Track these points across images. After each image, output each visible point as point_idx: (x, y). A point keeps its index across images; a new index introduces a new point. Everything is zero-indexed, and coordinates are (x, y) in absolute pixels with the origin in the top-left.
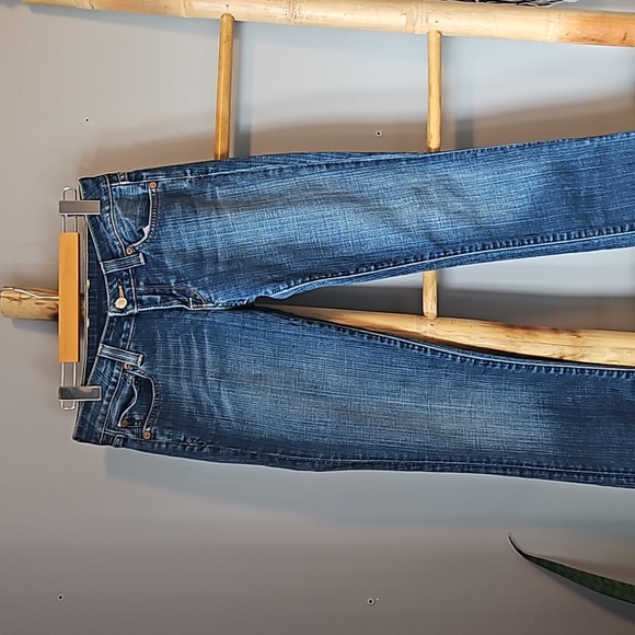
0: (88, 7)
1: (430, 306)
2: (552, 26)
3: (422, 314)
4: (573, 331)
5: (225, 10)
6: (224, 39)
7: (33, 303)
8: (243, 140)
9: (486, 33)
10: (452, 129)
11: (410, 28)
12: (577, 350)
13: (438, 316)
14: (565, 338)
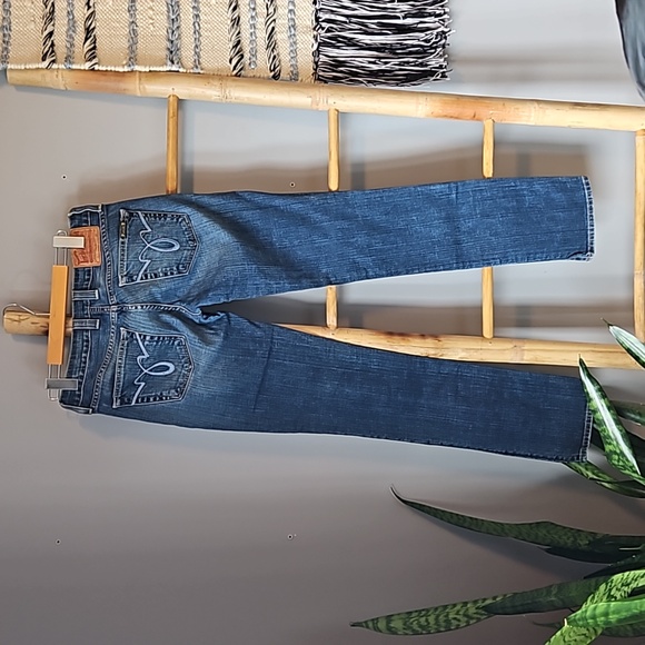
0: (63, 88)
1: (331, 319)
2: (420, 107)
3: (326, 326)
4: (435, 336)
5: (171, 92)
6: (171, 115)
7: (30, 322)
8: (187, 177)
9: (372, 111)
10: (349, 170)
11: (315, 107)
12: (438, 351)
13: (337, 327)
14: (430, 342)
